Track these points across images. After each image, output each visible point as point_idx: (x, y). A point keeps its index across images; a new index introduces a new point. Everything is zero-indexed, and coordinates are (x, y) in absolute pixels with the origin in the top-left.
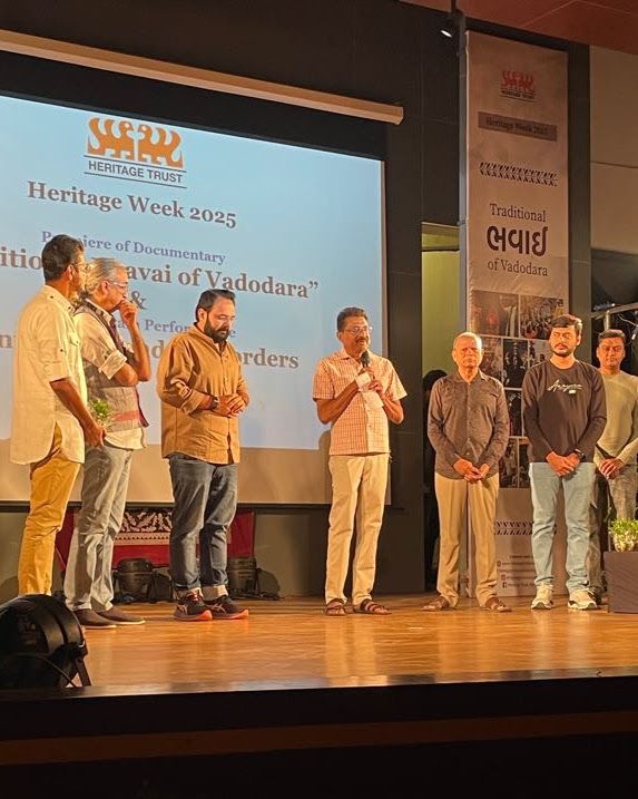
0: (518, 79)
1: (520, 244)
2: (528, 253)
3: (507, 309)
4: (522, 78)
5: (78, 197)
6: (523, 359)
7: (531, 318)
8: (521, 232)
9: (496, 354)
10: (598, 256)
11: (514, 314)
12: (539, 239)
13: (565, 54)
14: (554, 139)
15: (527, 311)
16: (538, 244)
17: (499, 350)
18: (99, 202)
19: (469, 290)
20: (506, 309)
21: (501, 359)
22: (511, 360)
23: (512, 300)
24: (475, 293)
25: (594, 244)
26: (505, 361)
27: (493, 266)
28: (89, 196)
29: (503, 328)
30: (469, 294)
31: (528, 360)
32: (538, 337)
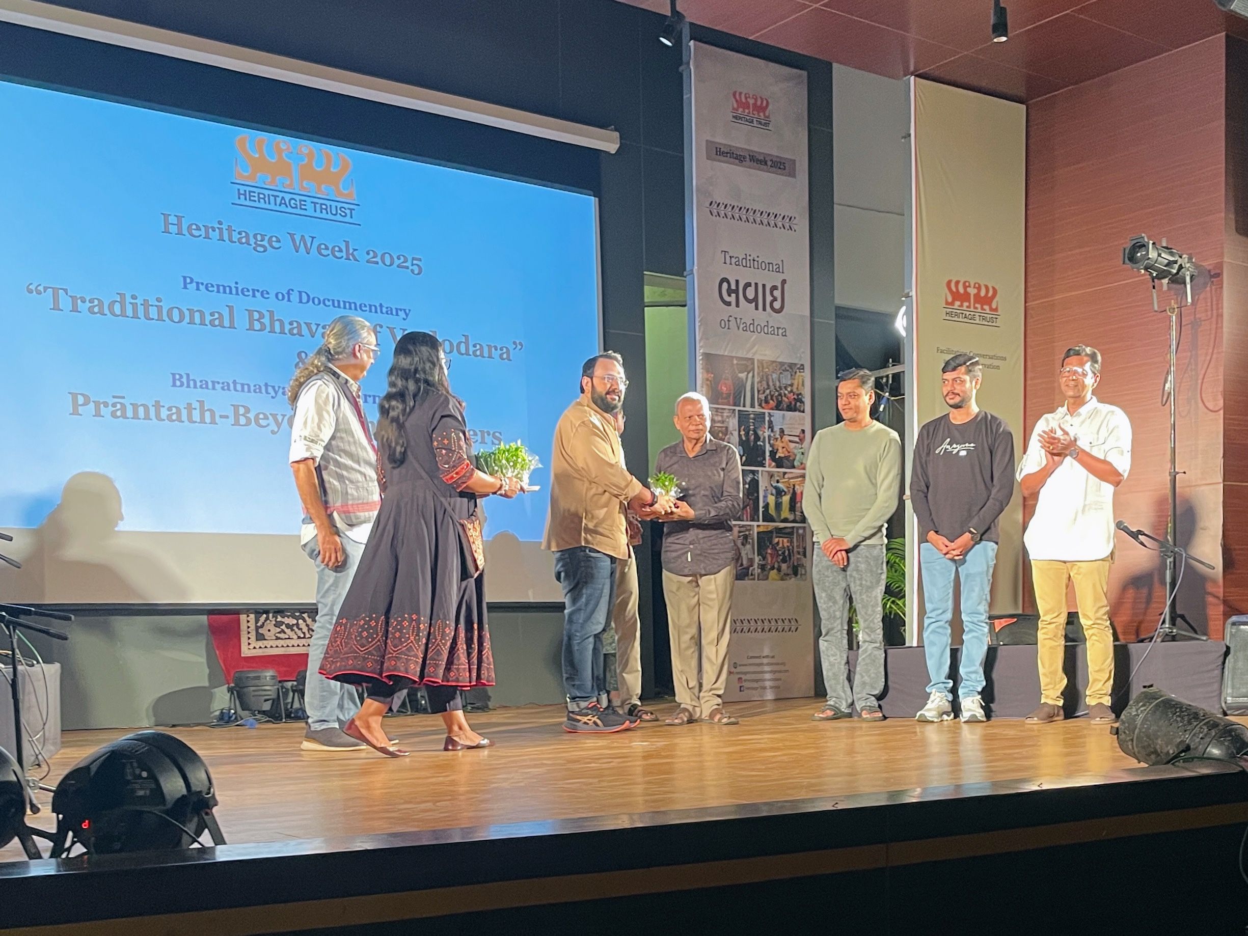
0: (751, 101)
1: (755, 300)
2: (764, 309)
3: (743, 376)
4: (756, 100)
5: (226, 234)
6: (760, 433)
7: (768, 385)
8: (756, 284)
9: (730, 429)
10: (842, 314)
11: (751, 381)
12: (777, 293)
13: (805, 73)
14: (792, 174)
15: (765, 378)
16: (775, 299)
17: (733, 423)
18: (252, 241)
19: (700, 351)
20: (741, 375)
21: (736, 434)
22: (747, 434)
23: (747, 365)
24: (707, 356)
25: (838, 301)
26: (740, 436)
27: (725, 324)
28: (240, 233)
29: (737, 397)
30: (699, 358)
31: (766, 435)
32: (778, 408)
